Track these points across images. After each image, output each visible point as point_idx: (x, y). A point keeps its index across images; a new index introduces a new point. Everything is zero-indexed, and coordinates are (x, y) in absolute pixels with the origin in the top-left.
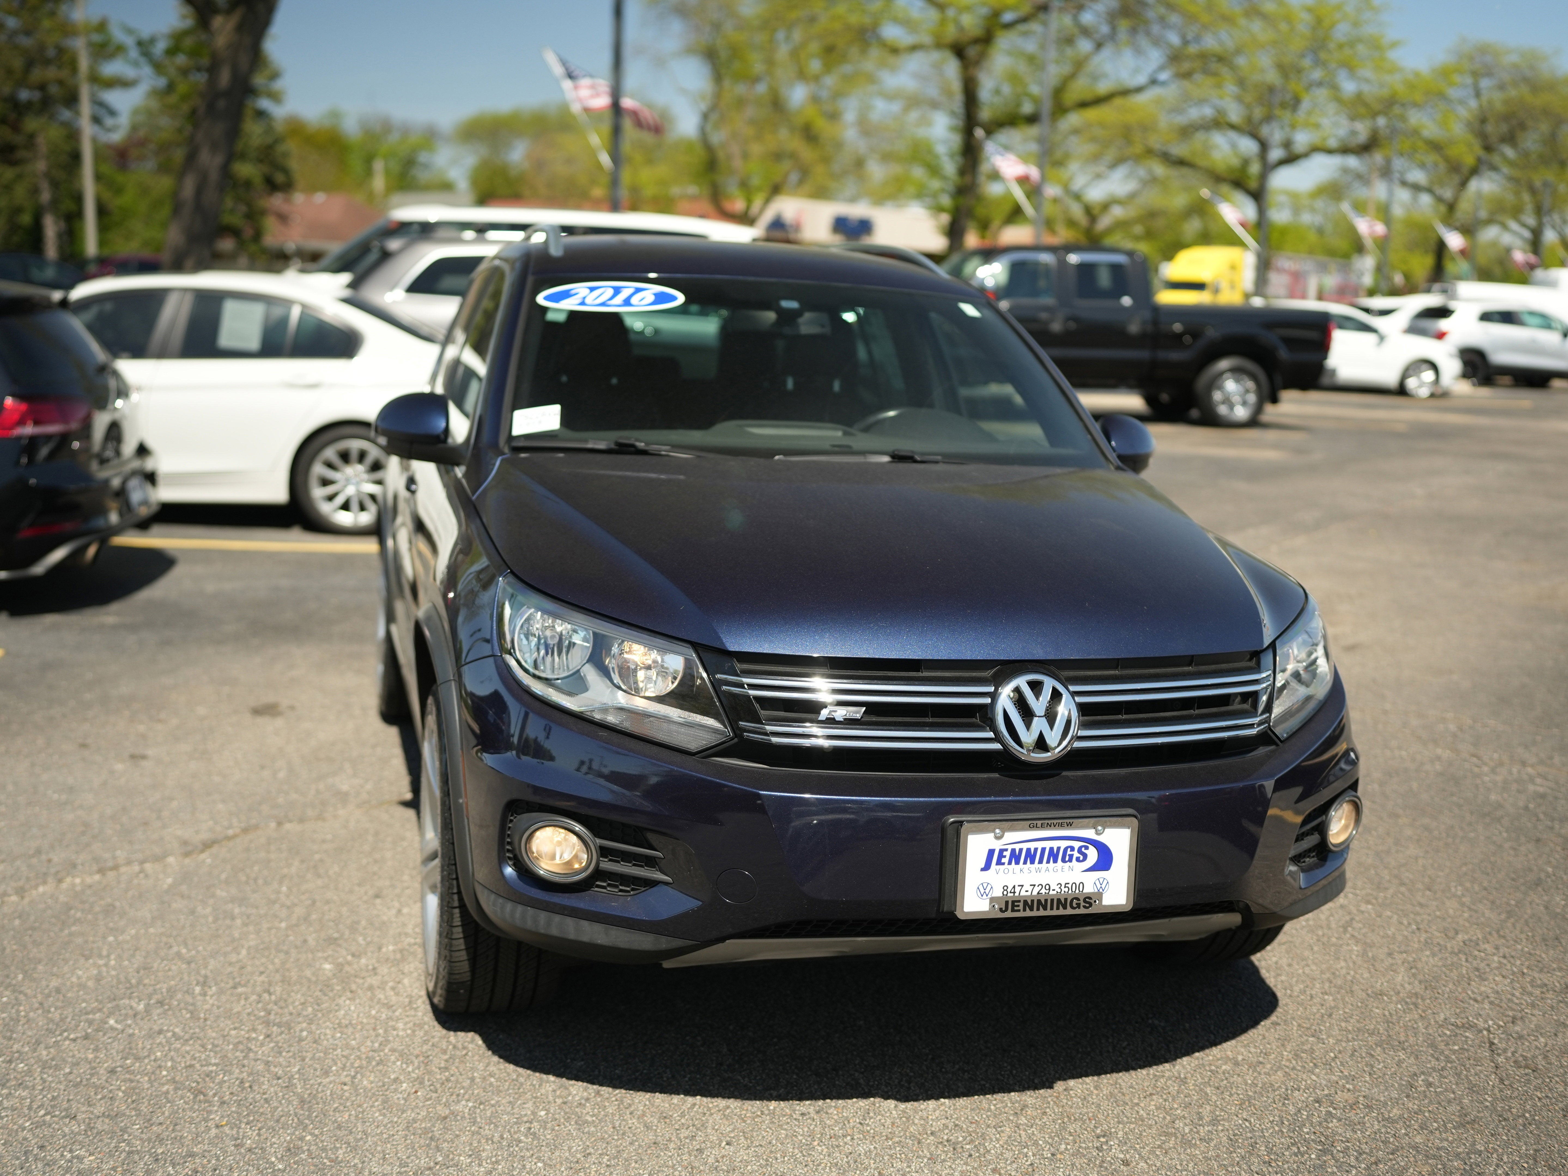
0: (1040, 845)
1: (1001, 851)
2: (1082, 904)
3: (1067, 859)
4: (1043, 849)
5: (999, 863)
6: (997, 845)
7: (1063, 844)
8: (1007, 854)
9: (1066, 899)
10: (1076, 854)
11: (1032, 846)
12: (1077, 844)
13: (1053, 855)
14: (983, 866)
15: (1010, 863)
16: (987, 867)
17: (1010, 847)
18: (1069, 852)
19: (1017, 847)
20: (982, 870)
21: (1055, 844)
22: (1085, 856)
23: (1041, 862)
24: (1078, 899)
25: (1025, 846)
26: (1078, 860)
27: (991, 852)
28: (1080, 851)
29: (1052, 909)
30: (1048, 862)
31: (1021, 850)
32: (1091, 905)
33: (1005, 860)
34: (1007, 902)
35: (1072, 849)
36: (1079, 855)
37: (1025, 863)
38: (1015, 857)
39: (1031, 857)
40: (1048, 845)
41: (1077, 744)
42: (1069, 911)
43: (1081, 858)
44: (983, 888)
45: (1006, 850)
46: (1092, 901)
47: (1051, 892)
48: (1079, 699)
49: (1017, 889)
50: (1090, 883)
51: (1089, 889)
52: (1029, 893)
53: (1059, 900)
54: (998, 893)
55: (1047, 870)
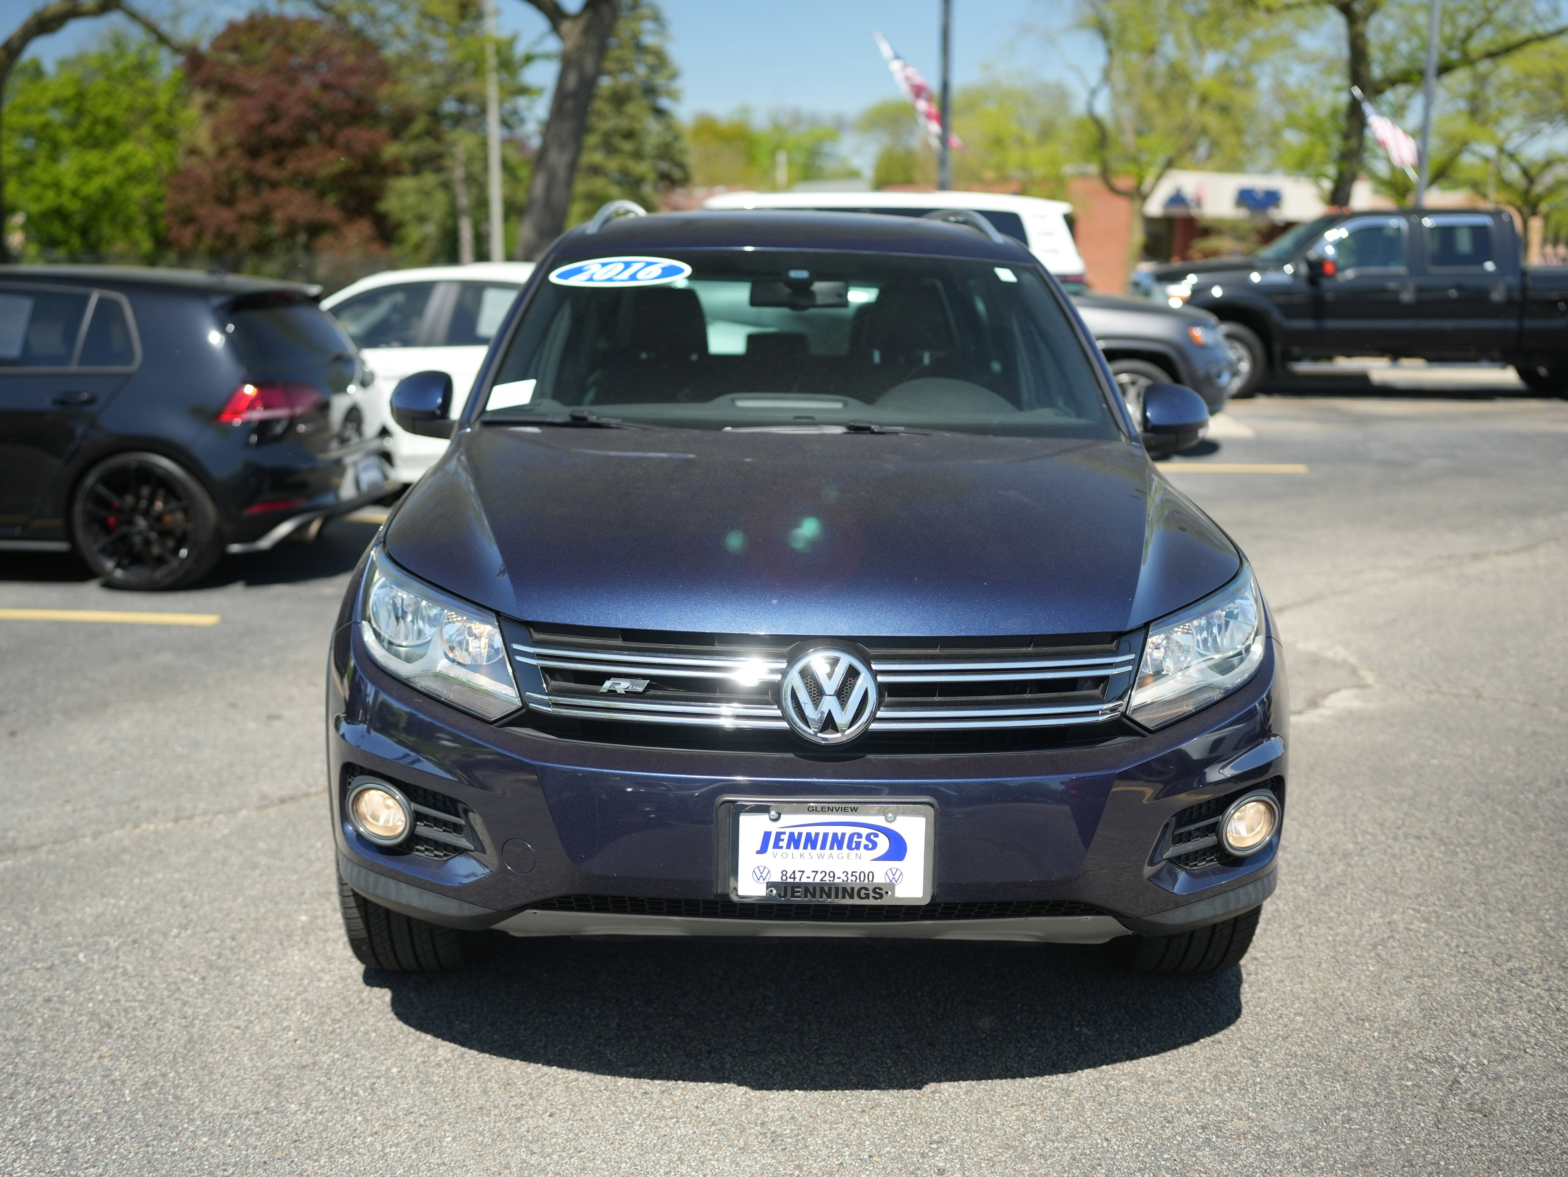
0: (822, 830)
1: (779, 834)
2: (872, 894)
3: (854, 845)
4: (826, 835)
5: (776, 846)
6: (774, 828)
7: (849, 830)
8: (785, 837)
9: (853, 889)
10: (864, 842)
11: (813, 830)
12: (865, 832)
13: (838, 842)
14: (759, 849)
15: (788, 847)
16: (763, 850)
17: (788, 831)
18: (855, 839)
19: (796, 831)
20: (758, 852)
21: (839, 830)
22: (875, 845)
23: (823, 847)
24: (867, 889)
25: (805, 830)
26: (866, 847)
27: (767, 835)
28: (868, 838)
29: (837, 897)
30: (832, 848)
31: (800, 834)
32: (881, 896)
33: (783, 844)
34: (786, 888)
35: (860, 836)
36: (867, 843)
37: (805, 847)
38: (794, 841)
39: (811, 842)
40: (831, 830)
41: (874, 726)
42: (857, 901)
43: (870, 846)
44: (759, 873)
45: (784, 833)
46: (883, 892)
47: (836, 881)
48: (880, 679)
49: (798, 875)
50: (881, 873)
51: (879, 879)
52: (811, 880)
53: (845, 889)
54: (776, 878)
55: (831, 856)
